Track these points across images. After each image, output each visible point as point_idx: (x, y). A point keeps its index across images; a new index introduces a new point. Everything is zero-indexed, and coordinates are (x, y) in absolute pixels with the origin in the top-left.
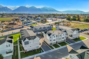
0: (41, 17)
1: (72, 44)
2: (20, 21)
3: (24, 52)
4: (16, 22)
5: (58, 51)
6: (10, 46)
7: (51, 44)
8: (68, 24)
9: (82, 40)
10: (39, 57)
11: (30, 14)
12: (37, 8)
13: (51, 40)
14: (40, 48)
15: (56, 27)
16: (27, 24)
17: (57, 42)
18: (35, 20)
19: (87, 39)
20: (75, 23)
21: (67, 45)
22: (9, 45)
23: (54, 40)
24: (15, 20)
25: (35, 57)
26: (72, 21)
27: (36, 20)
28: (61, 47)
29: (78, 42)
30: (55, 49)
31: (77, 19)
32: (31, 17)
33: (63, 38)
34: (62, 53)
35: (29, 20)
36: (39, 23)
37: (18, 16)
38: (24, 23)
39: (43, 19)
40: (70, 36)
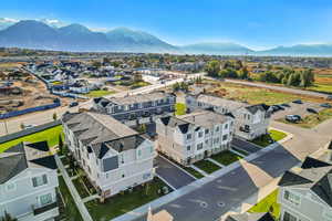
0: (116, 65)
1: (253, 156)
2: (34, 79)
3: (102, 200)
4: (17, 84)
5: (220, 181)
6: (46, 182)
7: (189, 160)
8: (217, 89)
9: (280, 142)
10: (164, 212)
11: (66, 54)
12: (94, 30)
13: (189, 148)
14: (156, 179)
15: (189, 102)
16: (71, 92)
17: (206, 152)
18: (94, 76)
19: (290, 136)
20: (236, 86)
21: (241, 161)
22: (45, 177)
23: (200, 147)
24: (10, 75)
25: (150, 215)
26: (227, 80)
27: (100, 76)
28: (225, 170)
29: (270, 147)
30: (209, 178)
31: (239, 73)
32: (77, 65)
33: (225, 137)
34: (234, 189)
35: (75, 77)
36: (114, 89)
37: (17, 61)
38: (58, 89)
39: (127, 73)
40: (241, 129)
